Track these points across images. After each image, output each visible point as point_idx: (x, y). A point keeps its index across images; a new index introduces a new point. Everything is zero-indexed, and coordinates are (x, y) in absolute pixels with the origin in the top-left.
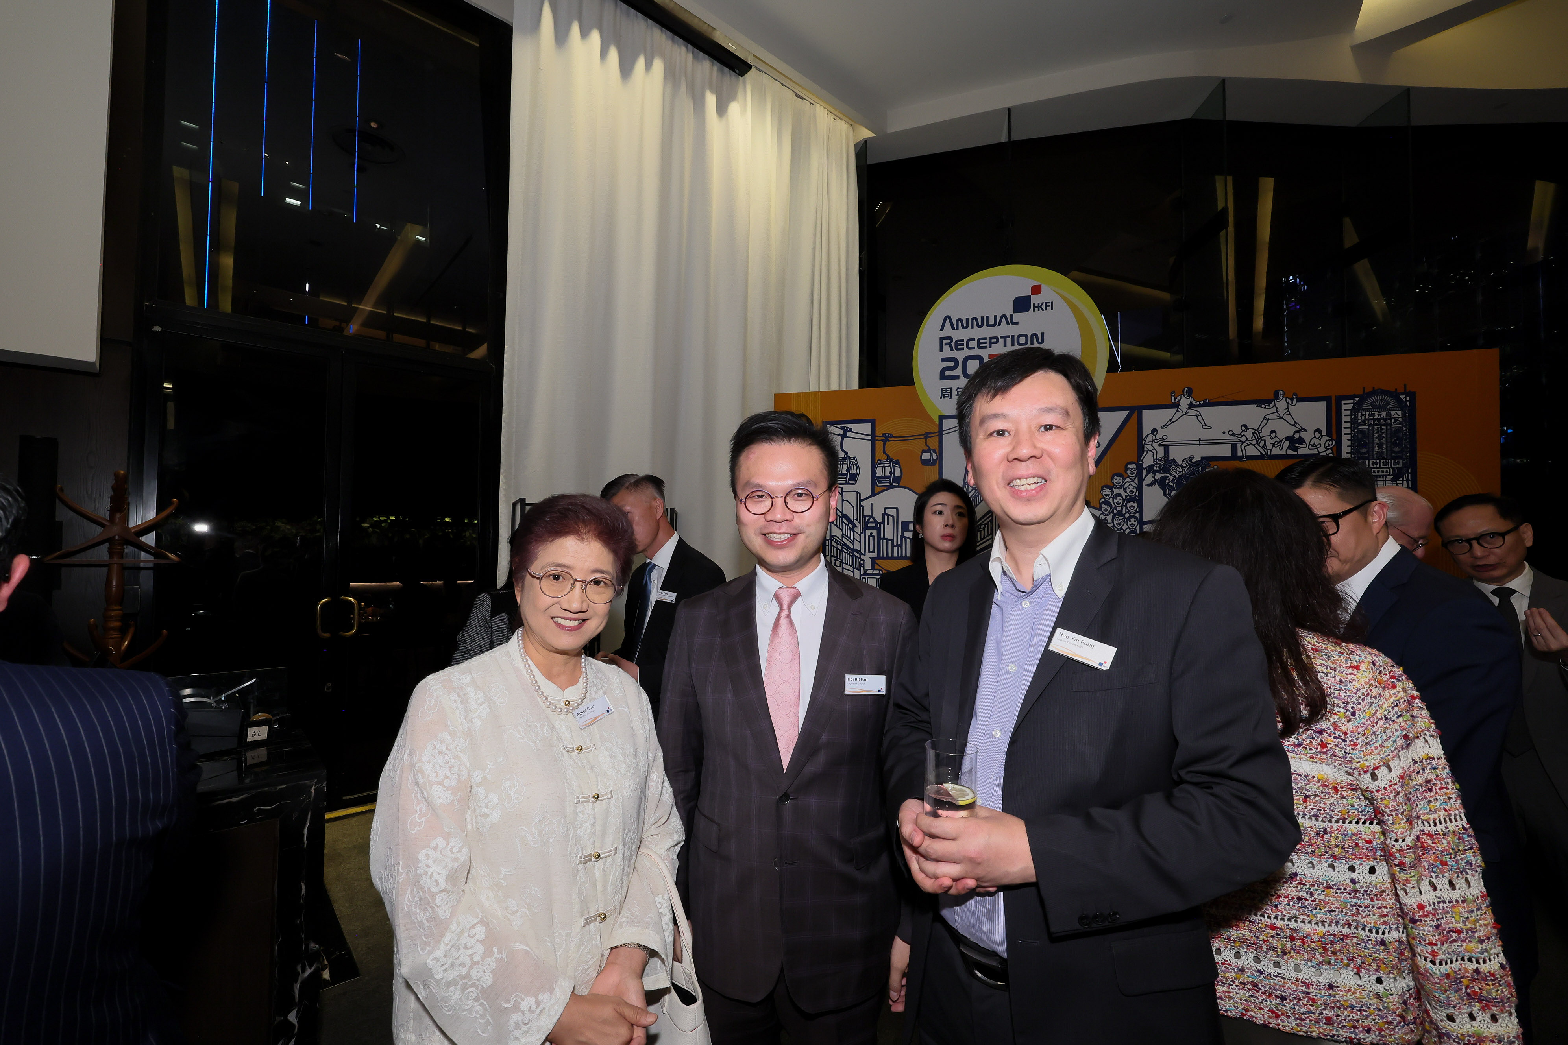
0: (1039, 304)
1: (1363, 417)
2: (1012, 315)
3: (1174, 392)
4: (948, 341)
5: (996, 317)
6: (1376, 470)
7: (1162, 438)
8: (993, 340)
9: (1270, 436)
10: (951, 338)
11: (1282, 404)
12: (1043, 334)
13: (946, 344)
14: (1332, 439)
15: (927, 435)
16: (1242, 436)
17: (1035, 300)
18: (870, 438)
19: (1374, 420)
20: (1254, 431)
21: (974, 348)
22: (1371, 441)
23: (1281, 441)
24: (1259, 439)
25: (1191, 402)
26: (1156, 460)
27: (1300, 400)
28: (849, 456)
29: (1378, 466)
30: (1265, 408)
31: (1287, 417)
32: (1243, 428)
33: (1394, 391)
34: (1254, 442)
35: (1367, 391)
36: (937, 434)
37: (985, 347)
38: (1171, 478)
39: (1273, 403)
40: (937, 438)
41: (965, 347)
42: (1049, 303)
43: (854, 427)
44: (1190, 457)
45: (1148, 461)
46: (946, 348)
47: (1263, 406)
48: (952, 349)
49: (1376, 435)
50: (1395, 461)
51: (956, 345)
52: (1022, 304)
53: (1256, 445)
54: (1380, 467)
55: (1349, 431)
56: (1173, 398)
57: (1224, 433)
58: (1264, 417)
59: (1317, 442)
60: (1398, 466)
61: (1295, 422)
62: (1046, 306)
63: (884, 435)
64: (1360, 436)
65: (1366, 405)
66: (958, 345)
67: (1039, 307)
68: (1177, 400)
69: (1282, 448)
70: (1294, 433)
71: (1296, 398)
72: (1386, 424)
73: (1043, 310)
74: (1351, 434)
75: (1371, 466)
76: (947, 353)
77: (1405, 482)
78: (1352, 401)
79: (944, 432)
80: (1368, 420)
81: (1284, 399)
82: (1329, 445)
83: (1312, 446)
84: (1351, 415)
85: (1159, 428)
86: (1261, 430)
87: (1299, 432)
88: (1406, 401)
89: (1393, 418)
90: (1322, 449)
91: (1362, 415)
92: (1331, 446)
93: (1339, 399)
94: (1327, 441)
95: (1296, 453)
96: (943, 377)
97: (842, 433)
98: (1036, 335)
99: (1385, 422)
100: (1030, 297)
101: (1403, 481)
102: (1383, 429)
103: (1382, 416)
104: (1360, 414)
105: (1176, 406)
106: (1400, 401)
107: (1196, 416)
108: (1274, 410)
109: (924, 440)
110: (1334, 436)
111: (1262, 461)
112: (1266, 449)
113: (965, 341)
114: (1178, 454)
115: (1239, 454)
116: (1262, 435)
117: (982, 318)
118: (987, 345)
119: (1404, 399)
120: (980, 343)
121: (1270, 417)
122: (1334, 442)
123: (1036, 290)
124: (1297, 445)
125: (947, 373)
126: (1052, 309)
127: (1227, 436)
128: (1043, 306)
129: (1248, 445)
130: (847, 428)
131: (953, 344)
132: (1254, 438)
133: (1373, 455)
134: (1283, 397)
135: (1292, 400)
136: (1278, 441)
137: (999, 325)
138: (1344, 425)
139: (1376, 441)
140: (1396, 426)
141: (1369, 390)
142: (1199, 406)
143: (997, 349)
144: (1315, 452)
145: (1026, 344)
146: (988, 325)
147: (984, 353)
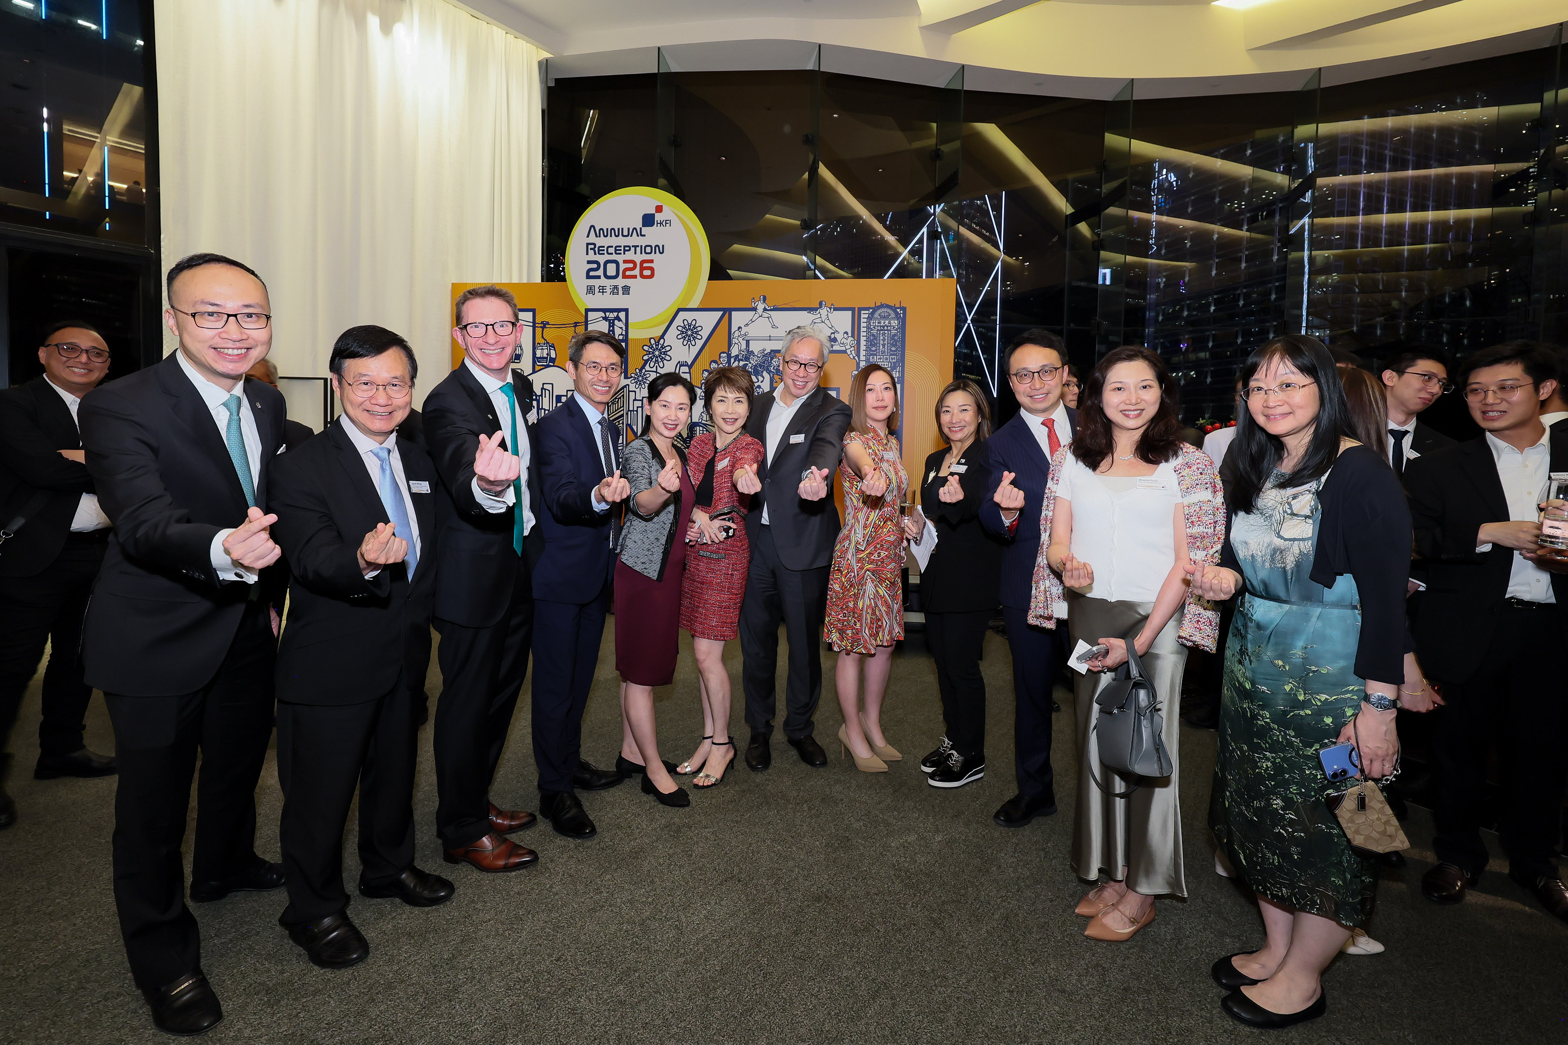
0: (661, 221)
1: (874, 324)
2: (641, 229)
3: (753, 299)
4: (592, 246)
5: (629, 229)
7: (745, 334)
8: (627, 248)
10: (594, 244)
11: (824, 311)
12: (663, 246)
13: (591, 249)
14: (855, 340)
15: (576, 324)
17: (658, 217)
18: (531, 324)
19: (881, 326)
21: (612, 254)
22: (878, 342)
25: (765, 307)
26: (740, 350)
27: (836, 309)
31: (827, 322)
33: (893, 305)
37: (621, 254)
38: (750, 365)
39: (818, 311)
41: (605, 252)
42: (668, 220)
44: (763, 350)
45: (735, 352)
46: (591, 252)
47: (812, 313)
48: (595, 254)
49: (882, 338)
50: (892, 357)
51: (599, 250)
52: (648, 220)
55: (865, 334)
56: (753, 303)
58: (812, 321)
59: (845, 341)
60: (893, 361)
61: (832, 326)
62: (666, 223)
63: (542, 323)
64: (872, 338)
65: (876, 315)
66: (600, 251)
67: (661, 224)
68: (756, 305)
70: (831, 334)
71: (833, 308)
72: (888, 330)
73: (664, 226)
74: (866, 336)
76: (592, 256)
78: (867, 312)
80: (878, 326)
82: (852, 344)
83: (842, 344)
84: (867, 322)
85: (743, 327)
87: (834, 333)
88: (901, 313)
89: (892, 326)
90: (848, 347)
93: (861, 309)
94: (851, 341)
96: (588, 277)
98: (658, 246)
99: (887, 328)
100: (654, 214)
102: (886, 334)
103: (886, 324)
104: (872, 321)
105: (755, 309)
106: (896, 313)
107: (768, 318)
108: (819, 316)
110: (856, 338)
113: (606, 247)
114: (755, 347)
117: (619, 229)
118: (622, 252)
119: (899, 312)
120: (617, 250)
121: (816, 321)
122: (856, 342)
123: (659, 209)
124: (832, 343)
125: (592, 274)
126: (669, 226)
128: (664, 223)
131: (596, 249)
134: (825, 307)
135: (830, 309)
137: (631, 236)
138: (862, 329)
139: (882, 342)
140: (894, 332)
141: (878, 304)
142: (771, 310)
143: (630, 256)
144: (843, 349)
145: (651, 253)
146: (623, 236)
147: (620, 258)
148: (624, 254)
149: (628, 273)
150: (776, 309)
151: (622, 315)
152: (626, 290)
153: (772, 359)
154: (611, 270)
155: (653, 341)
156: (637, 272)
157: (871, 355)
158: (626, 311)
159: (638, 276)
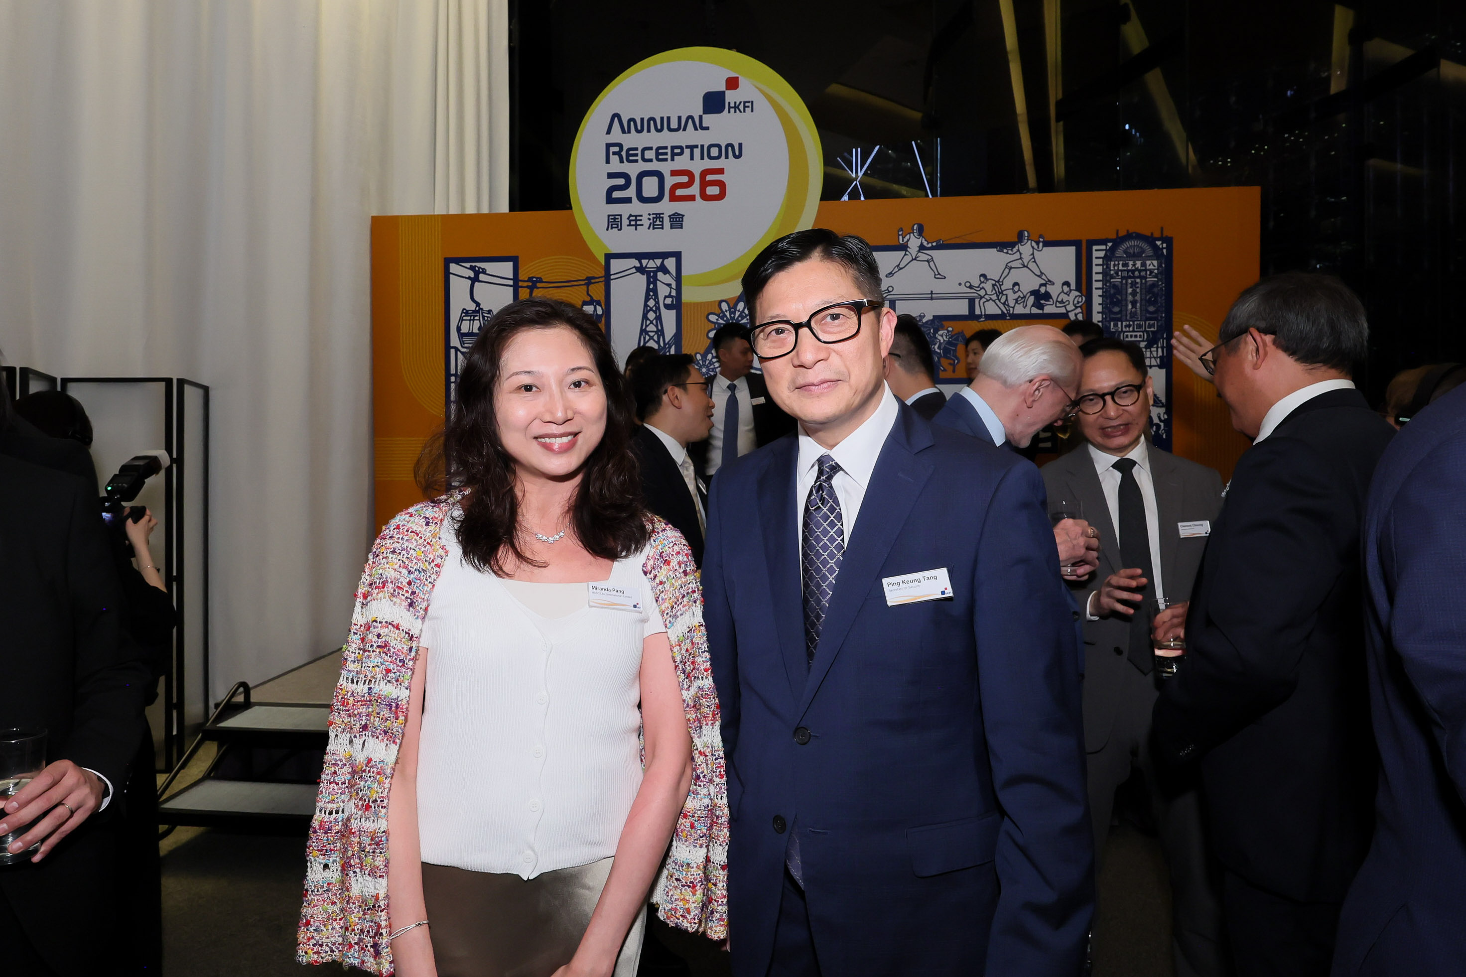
0: (735, 103)
1: (1116, 268)
2: (701, 117)
3: (901, 230)
4: (617, 149)
5: (680, 118)
6: (1129, 334)
7: (888, 289)
8: (676, 151)
9: (1013, 289)
10: (620, 146)
11: (1026, 249)
12: (740, 145)
13: (614, 153)
14: (1082, 295)
15: (589, 281)
16: (981, 289)
17: (731, 97)
18: (511, 283)
19: (1128, 271)
20: (994, 282)
21: (651, 160)
22: (1124, 297)
23: (1025, 297)
24: (1000, 293)
25: (922, 243)
27: (1047, 244)
28: (482, 309)
29: (1131, 329)
30: (1007, 253)
31: (1032, 265)
32: (982, 279)
33: (1150, 235)
34: (994, 297)
35: (1121, 235)
36: (603, 279)
37: (666, 160)
39: (1017, 247)
40: (602, 286)
41: (639, 158)
42: (749, 102)
43: (488, 266)
44: (920, 316)
46: (614, 159)
47: (1005, 251)
48: (622, 161)
49: (1130, 290)
50: (1149, 323)
51: (628, 155)
52: (714, 103)
53: (997, 301)
54: (1133, 331)
55: (1100, 285)
56: (901, 237)
57: (960, 284)
58: (1006, 265)
59: (1064, 297)
60: (1152, 329)
61: (1041, 272)
62: (745, 107)
63: (530, 280)
64: (1112, 291)
65: (1119, 252)
66: (630, 156)
67: (736, 107)
68: (905, 240)
69: (1026, 306)
70: (1040, 287)
71: (1042, 242)
72: (1140, 277)
73: (741, 112)
74: (1102, 289)
75: (1124, 329)
76: (616, 165)
77: (1160, 350)
78: (1104, 247)
79: (612, 277)
80: (1122, 271)
81: (1030, 241)
82: (1078, 302)
83: (1060, 302)
84: (1102, 265)
86: (1002, 282)
87: (1045, 285)
88: (1163, 248)
89: (1149, 270)
90: (1070, 307)
91: (1114, 265)
92: (1080, 304)
93: (1091, 243)
94: (1076, 297)
95: (1041, 312)
96: (610, 200)
97: (472, 274)
98: (732, 146)
99: (1140, 274)
100: (723, 93)
101: (1157, 348)
102: (1137, 283)
103: (1137, 266)
104: (1112, 263)
105: (904, 247)
106: (1156, 248)
107: (928, 261)
108: (1017, 256)
109: (585, 288)
110: (1084, 291)
111: (1003, 321)
112: (1008, 305)
113: (640, 150)
115: (978, 312)
116: (1003, 288)
117: (662, 119)
118: (669, 157)
119: (1161, 246)
120: (660, 153)
121: (1013, 265)
122: (1084, 298)
123: (733, 83)
124: (1042, 302)
125: (616, 194)
126: (752, 111)
127: (963, 289)
128: (741, 107)
129: (988, 301)
130: (479, 268)
131: (624, 154)
132: (994, 292)
133: (1126, 316)
134: (1028, 240)
135: (1038, 243)
136: (1022, 296)
137: (684, 130)
138: (1095, 277)
139: (1130, 298)
140: (1151, 280)
141: (1122, 233)
142: (932, 248)
143: (682, 163)
144: (1063, 310)
145: (719, 157)
146: (670, 130)
147: (665, 168)
148: (673, 159)
149: (679, 192)
150: (941, 247)
151: (670, 263)
152: (677, 221)
153: (936, 331)
154: (650, 187)
155: (724, 306)
156: (695, 190)
157: (1112, 320)
158: (677, 255)
159: (698, 197)
